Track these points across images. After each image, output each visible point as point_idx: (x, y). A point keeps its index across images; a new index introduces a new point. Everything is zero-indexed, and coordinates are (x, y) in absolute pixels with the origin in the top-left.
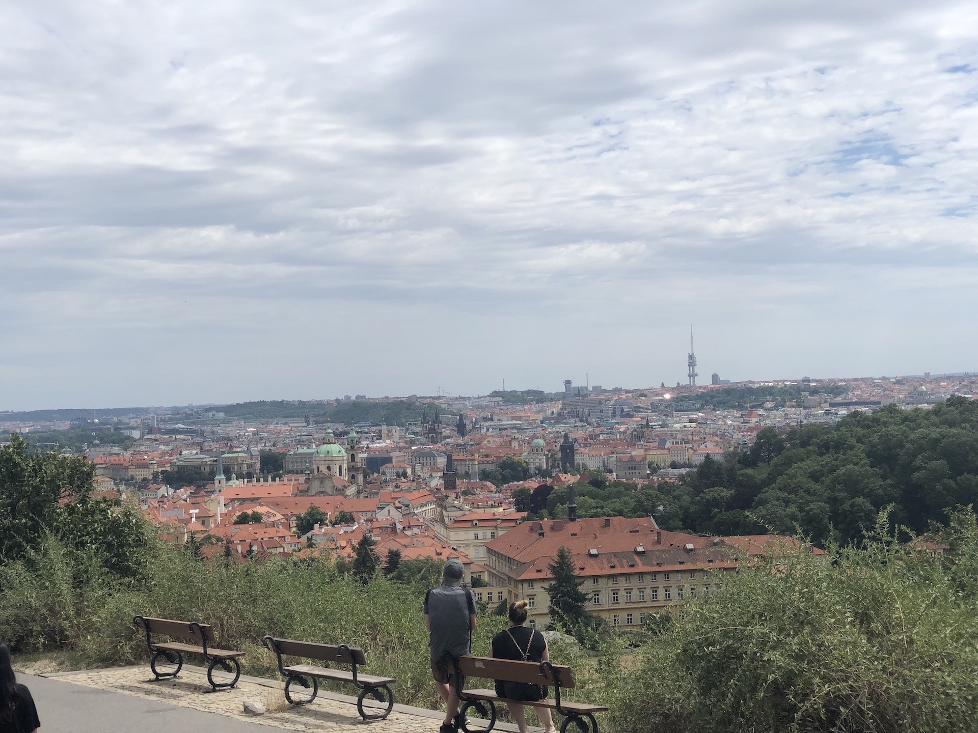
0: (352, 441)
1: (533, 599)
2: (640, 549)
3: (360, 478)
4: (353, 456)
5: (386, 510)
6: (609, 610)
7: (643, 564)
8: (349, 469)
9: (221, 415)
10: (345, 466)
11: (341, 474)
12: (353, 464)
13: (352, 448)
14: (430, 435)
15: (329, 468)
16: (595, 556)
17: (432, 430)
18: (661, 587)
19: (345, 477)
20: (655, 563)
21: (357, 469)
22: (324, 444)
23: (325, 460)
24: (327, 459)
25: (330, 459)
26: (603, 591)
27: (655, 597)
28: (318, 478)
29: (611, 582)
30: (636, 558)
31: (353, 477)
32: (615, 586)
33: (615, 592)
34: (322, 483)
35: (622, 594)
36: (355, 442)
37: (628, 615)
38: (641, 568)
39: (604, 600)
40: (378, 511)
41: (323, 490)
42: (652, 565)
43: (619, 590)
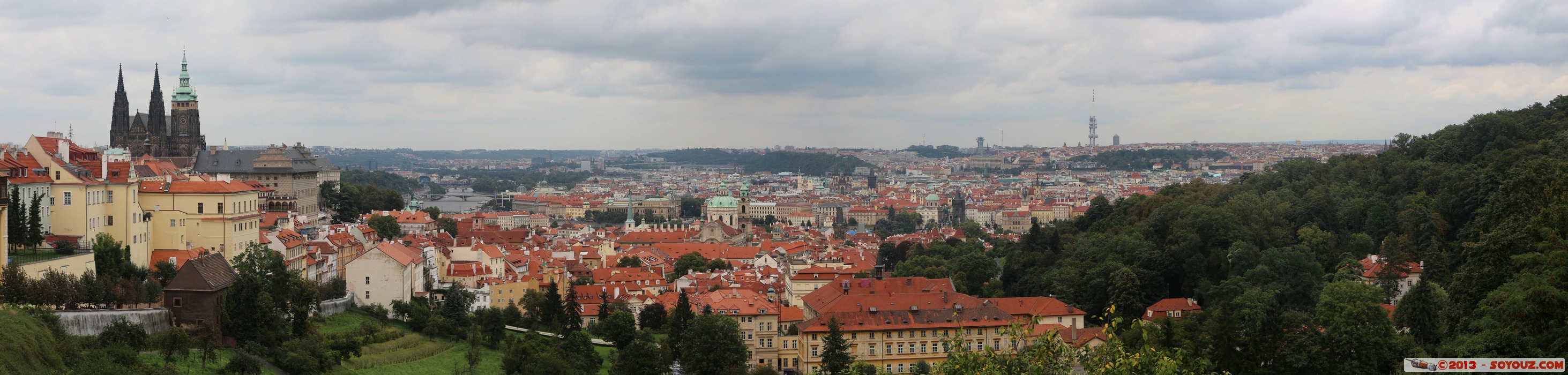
0: (744, 194)
1: (816, 349)
2: (915, 308)
3: (750, 228)
4: (744, 208)
5: (763, 259)
6: (883, 360)
7: (915, 322)
8: (739, 220)
9: (660, 160)
10: (735, 216)
11: (731, 224)
12: (743, 215)
13: (743, 200)
14: (841, 186)
15: (721, 218)
16: (874, 313)
17: (842, 182)
18: (929, 342)
19: (735, 226)
20: (925, 320)
21: (747, 220)
22: (717, 195)
23: (718, 211)
24: (719, 209)
25: (722, 209)
26: (878, 344)
27: (923, 350)
28: (710, 227)
29: (885, 336)
30: (910, 316)
31: (743, 226)
32: (889, 340)
33: (889, 345)
34: (712, 230)
35: (894, 349)
36: (746, 195)
37: (899, 365)
38: (913, 325)
39: (878, 351)
40: (756, 259)
41: (712, 237)
42: (923, 323)
43: (892, 343)
